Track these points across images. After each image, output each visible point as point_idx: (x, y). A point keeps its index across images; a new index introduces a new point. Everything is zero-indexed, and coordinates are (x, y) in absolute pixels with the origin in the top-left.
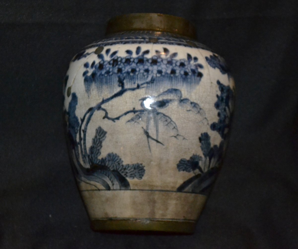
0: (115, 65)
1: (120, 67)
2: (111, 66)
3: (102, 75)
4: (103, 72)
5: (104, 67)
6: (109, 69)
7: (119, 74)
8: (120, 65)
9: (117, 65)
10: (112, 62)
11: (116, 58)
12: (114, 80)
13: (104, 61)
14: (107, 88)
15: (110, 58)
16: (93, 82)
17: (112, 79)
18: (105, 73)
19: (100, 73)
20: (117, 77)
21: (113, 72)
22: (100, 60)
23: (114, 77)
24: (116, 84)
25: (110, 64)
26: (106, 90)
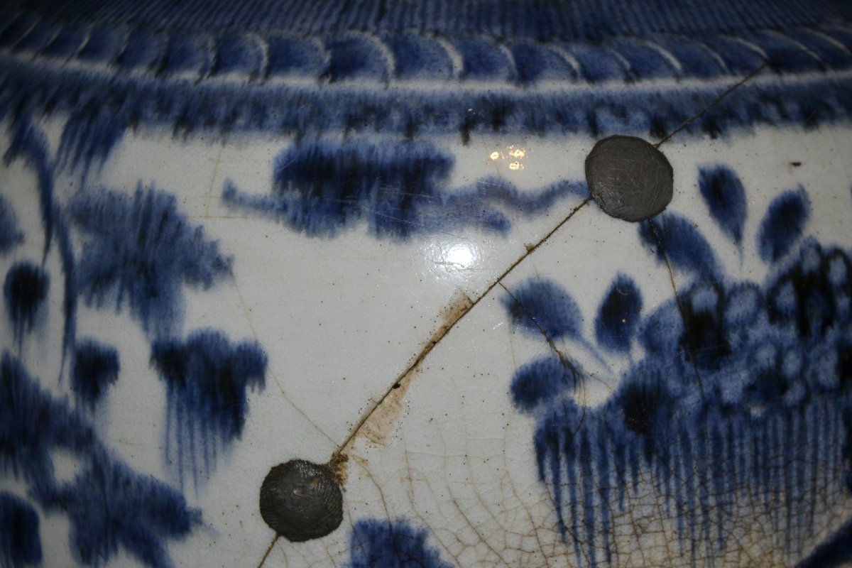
0: (815, 324)
2: (790, 333)
3: (727, 409)
4: (733, 384)
5: (734, 339)
6: (780, 359)
9: (827, 322)
10: (787, 298)
11: (812, 262)
12: (816, 446)
13: (728, 286)
14: (767, 513)
15: (769, 263)
16: (642, 462)
17: (806, 438)
18: (750, 389)
19: (708, 389)
20: (836, 420)
21: (807, 387)
22: (684, 279)
23: (816, 421)
24: (830, 476)
25: (776, 316)
26: (756, 526)
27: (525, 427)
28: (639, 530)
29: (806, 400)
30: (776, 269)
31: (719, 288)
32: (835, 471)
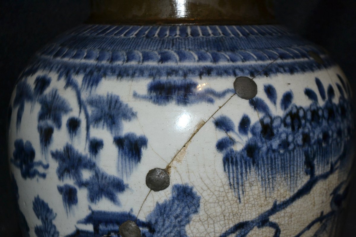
0: (296, 127)
1: (306, 130)
2: (290, 130)
3: (274, 151)
4: (275, 144)
5: (275, 131)
6: (287, 137)
7: (306, 147)
8: (305, 126)
9: (299, 127)
10: (289, 120)
11: (295, 111)
12: (297, 161)
13: (273, 117)
14: (285, 180)
15: (283, 110)
16: (252, 166)
17: (294, 159)
18: (280, 145)
19: (269, 145)
20: (302, 154)
21: (294, 145)
22: (261, 115)
23: (297, 154)
24: (301, 170)
25: (286, 125)
26: (282, 184)
27: (220, 156)
28: (251, 185)
29: (294, 148)
30: (285, 112)
31: (271, 117)
32: (302, 168)
